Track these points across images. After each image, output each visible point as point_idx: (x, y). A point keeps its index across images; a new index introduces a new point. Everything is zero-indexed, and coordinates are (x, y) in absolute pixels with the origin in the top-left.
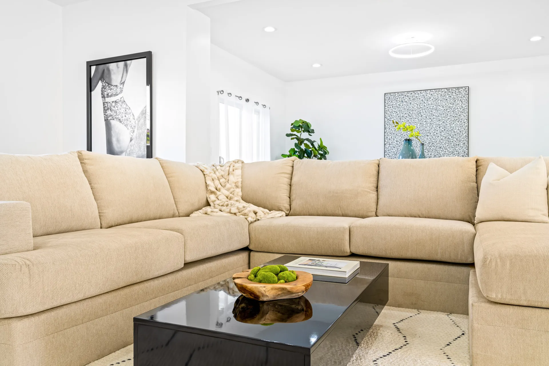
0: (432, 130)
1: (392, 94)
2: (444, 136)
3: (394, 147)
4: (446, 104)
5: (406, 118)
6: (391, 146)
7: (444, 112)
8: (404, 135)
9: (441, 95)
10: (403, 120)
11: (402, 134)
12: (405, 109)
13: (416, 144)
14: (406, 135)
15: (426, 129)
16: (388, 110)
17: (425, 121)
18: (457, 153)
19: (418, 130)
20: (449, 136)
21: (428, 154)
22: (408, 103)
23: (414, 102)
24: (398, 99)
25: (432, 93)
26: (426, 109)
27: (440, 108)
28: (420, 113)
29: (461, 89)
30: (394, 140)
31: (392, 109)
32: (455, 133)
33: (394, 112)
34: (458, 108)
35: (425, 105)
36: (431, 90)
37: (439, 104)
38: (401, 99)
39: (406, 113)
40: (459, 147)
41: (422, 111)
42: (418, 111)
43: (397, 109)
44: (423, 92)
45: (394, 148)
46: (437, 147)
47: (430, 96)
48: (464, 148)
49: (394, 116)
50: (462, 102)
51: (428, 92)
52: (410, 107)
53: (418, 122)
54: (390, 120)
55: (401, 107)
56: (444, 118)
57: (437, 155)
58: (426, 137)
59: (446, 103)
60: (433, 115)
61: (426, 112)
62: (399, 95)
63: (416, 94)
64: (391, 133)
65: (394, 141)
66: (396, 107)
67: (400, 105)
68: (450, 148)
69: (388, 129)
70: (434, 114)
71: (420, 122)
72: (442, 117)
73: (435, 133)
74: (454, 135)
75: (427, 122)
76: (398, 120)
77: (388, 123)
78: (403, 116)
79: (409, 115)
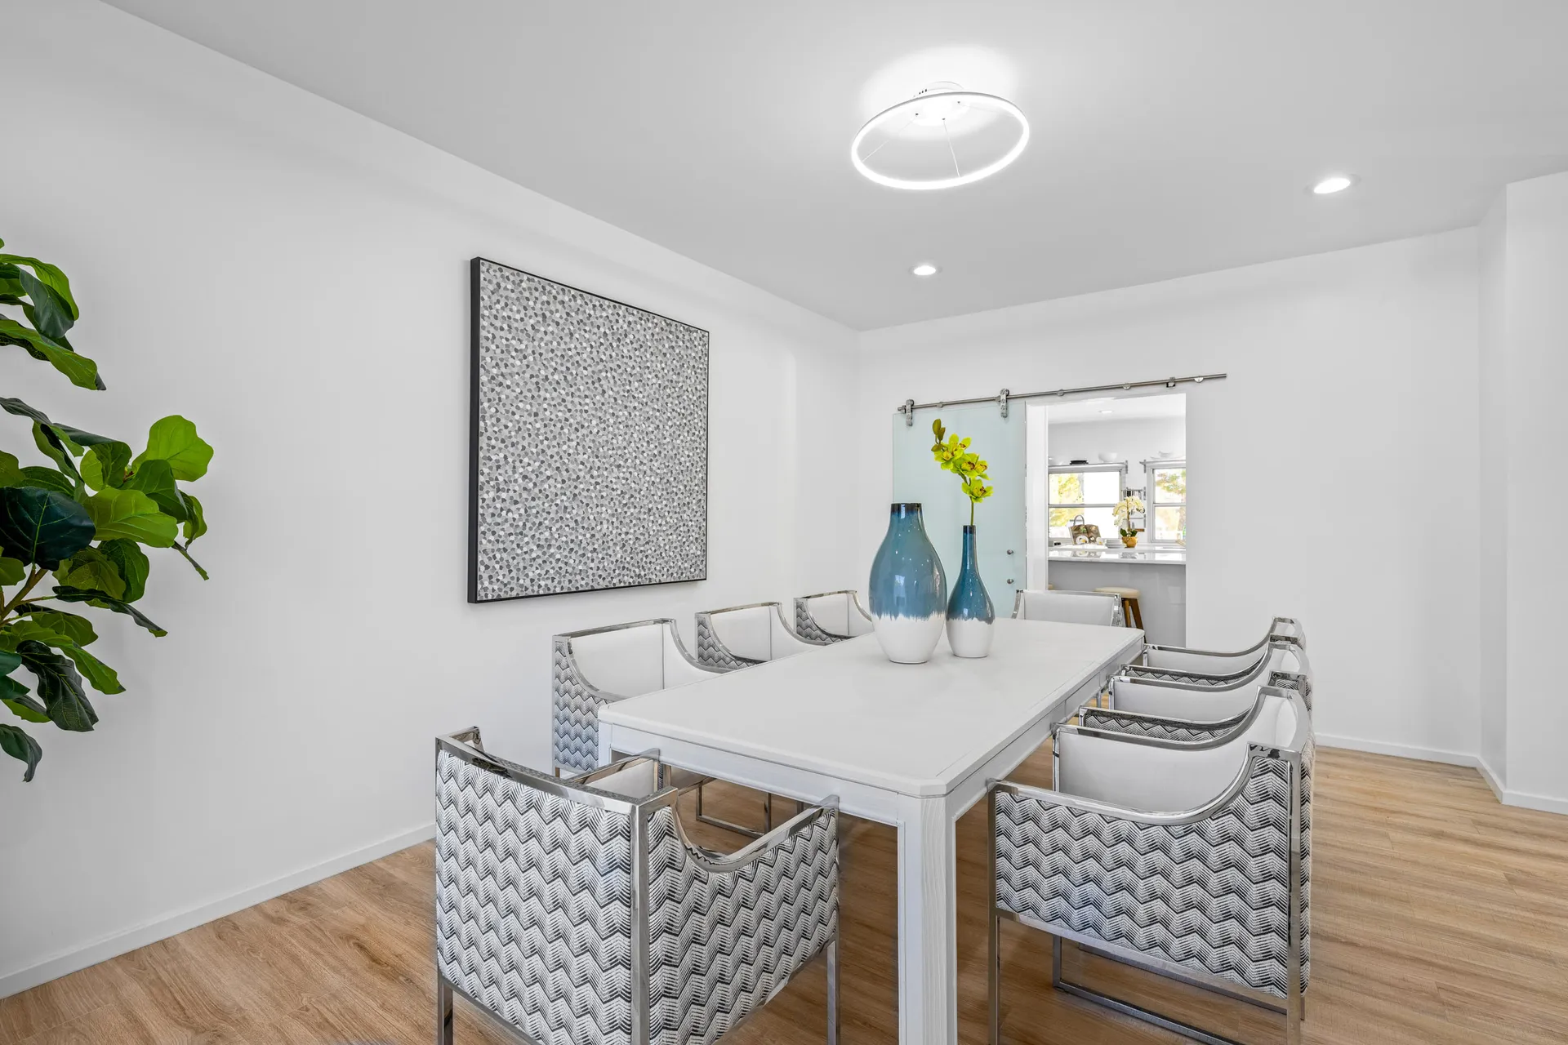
0: (631, 450)
1: (507, 273)
2: (657, 474)
3: (516, 502)
4: (663, 369)
5: (555, 390)
6: (504, 495)
7: (660, 395)
8: (549, 453)
9: (653, 335)
10: (548, 395)
11: (543, 451)
12: (552, 351)
13: (585, 493)
14: (556, 458)
15: (614, 441)
16: (494, 337)
17: (611, 411)
18: (686, 529)
19: (594, 441)
20: (669, 474)
21: (619, 531)
22: (563, 329)
23: (582, 332)
24: (531, 303)
25: (631, 319)
26: (615, 371)
27: (650, 376)
28: (599, 380)
29: (695, 334)
30: (514, 472)
31: (510, 336)
32: (682, 468)
33: (516, 350)
34: (687, 390)
35: (614, 354)
36: (630, 309)
37: (648, 364)
38: (539, 305)
39: (555, 369)
40: (689, 512)
41: (604, 374)
42: (593, 372)
43: (525, 342)
44: (609, 307)
45: (513, 508)
46: (642, 510)
47: (625, 326)
48: (698, 514)
49: (515, 370)
50: (696, 373)
51: (621, 313)
52: (570, 349)
53: (594, 412)
54: (501, 384)
55: (542, 339)
56: (658, 414)
57: (642, 537)
58: (615, 470)
59: (663, 365)
60: (634, 397)
61: (615, 382)
62: (532, 285)
63: (586, 304)
64: (503, 441)
65: (517, 476)
66: (522, 331)
67: (538, 331)
68: (671, 514)
69: (494, 420)
70: (636, 395)
71: (600, 414)
72: (654, 409)
73: (638, 462)
74: (679, 474)
75: (617, 417)
76: (529, 390)
77: (491, 395)
78: (547, 378)
79: (565, 377)
